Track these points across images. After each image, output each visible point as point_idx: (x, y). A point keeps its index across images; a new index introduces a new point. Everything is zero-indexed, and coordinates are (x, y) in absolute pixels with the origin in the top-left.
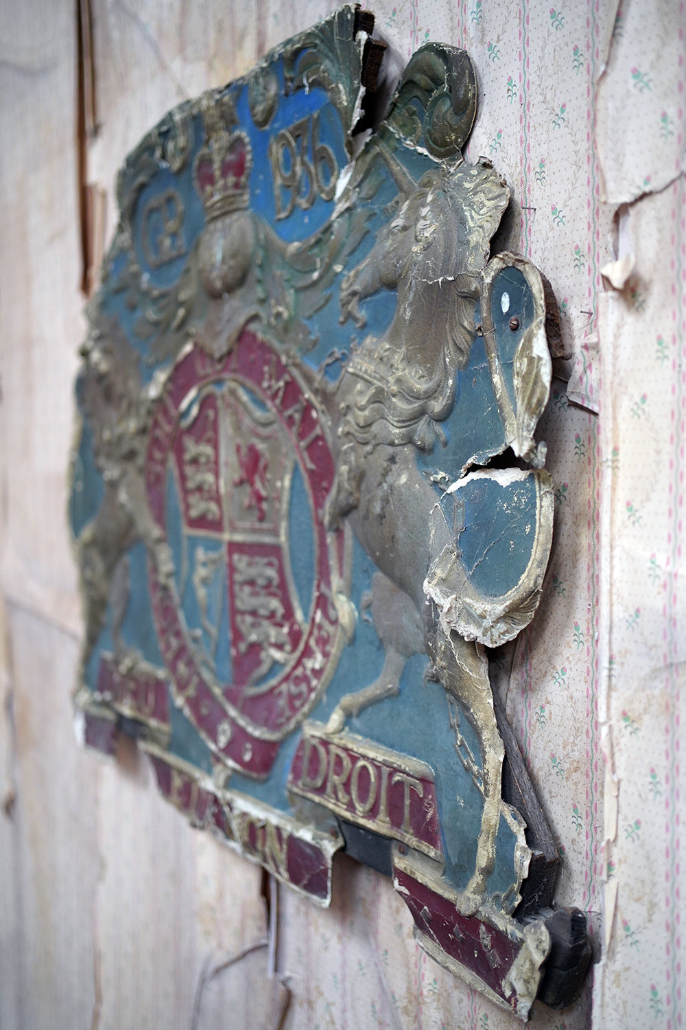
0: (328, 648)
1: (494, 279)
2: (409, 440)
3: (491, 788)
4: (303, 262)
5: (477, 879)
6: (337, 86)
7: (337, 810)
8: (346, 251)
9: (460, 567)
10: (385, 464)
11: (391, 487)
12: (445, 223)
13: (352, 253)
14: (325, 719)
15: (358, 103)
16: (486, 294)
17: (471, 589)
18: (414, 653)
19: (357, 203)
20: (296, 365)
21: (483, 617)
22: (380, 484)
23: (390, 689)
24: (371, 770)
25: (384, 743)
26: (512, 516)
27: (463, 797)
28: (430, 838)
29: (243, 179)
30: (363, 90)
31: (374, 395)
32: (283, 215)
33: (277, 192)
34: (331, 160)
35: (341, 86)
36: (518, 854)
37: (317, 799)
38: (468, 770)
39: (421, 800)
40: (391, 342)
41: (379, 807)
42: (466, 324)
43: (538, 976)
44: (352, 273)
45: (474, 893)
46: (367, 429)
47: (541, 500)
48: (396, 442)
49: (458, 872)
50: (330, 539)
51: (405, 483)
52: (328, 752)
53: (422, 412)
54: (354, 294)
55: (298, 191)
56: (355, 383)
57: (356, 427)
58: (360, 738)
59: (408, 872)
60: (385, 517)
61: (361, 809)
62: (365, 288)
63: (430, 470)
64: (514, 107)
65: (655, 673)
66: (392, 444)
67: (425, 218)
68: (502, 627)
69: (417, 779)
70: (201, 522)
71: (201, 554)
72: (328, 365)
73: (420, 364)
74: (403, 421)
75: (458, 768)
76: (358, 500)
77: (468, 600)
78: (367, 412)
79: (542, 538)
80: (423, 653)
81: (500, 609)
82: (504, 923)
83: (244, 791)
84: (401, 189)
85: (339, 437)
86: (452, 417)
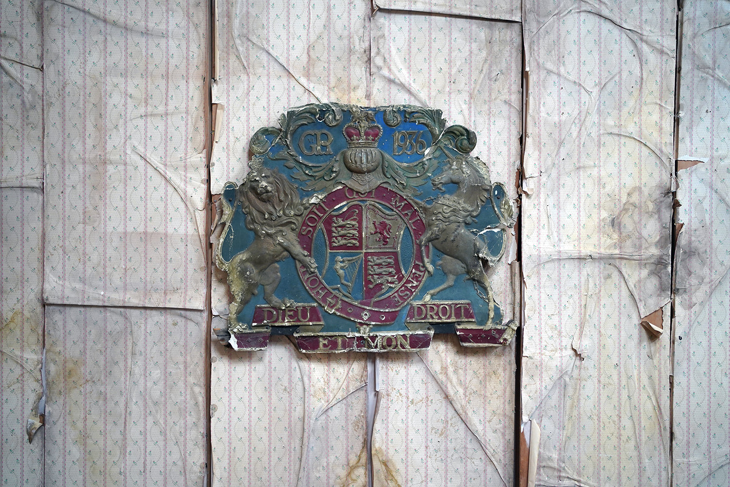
2: (464, 222)
3: (491, 300)
5: (490, 320)
10: (455, 228)
11: (458, 233)
12: (472, 171)
17: (491, 255)
22: (453, 233)
23: (450, 285)
31: (452, 210)
40: (457, 197)
42: (485, 196)
44: (438, 177)
45: (490, 324)
46: (447, 219)
48: (460, 222)
49: (483, 322)
50: (423, 248)
51: (463, 232)
53: (469, 215)
54: (440, 183)
56: (442, 207)
57: (443, 218)
60: (454, 241)
62: (445, 182)
64: (486, 148)
65: (535, 267)
66: (458, 223)
67: (464, 168)
70: (342, 247)
71: (340, 258)
74: (464, 217)
76: (440, 237)
78: (448, 214)
83: (380, 330)
84: (450, 158)
85: (432, 220)
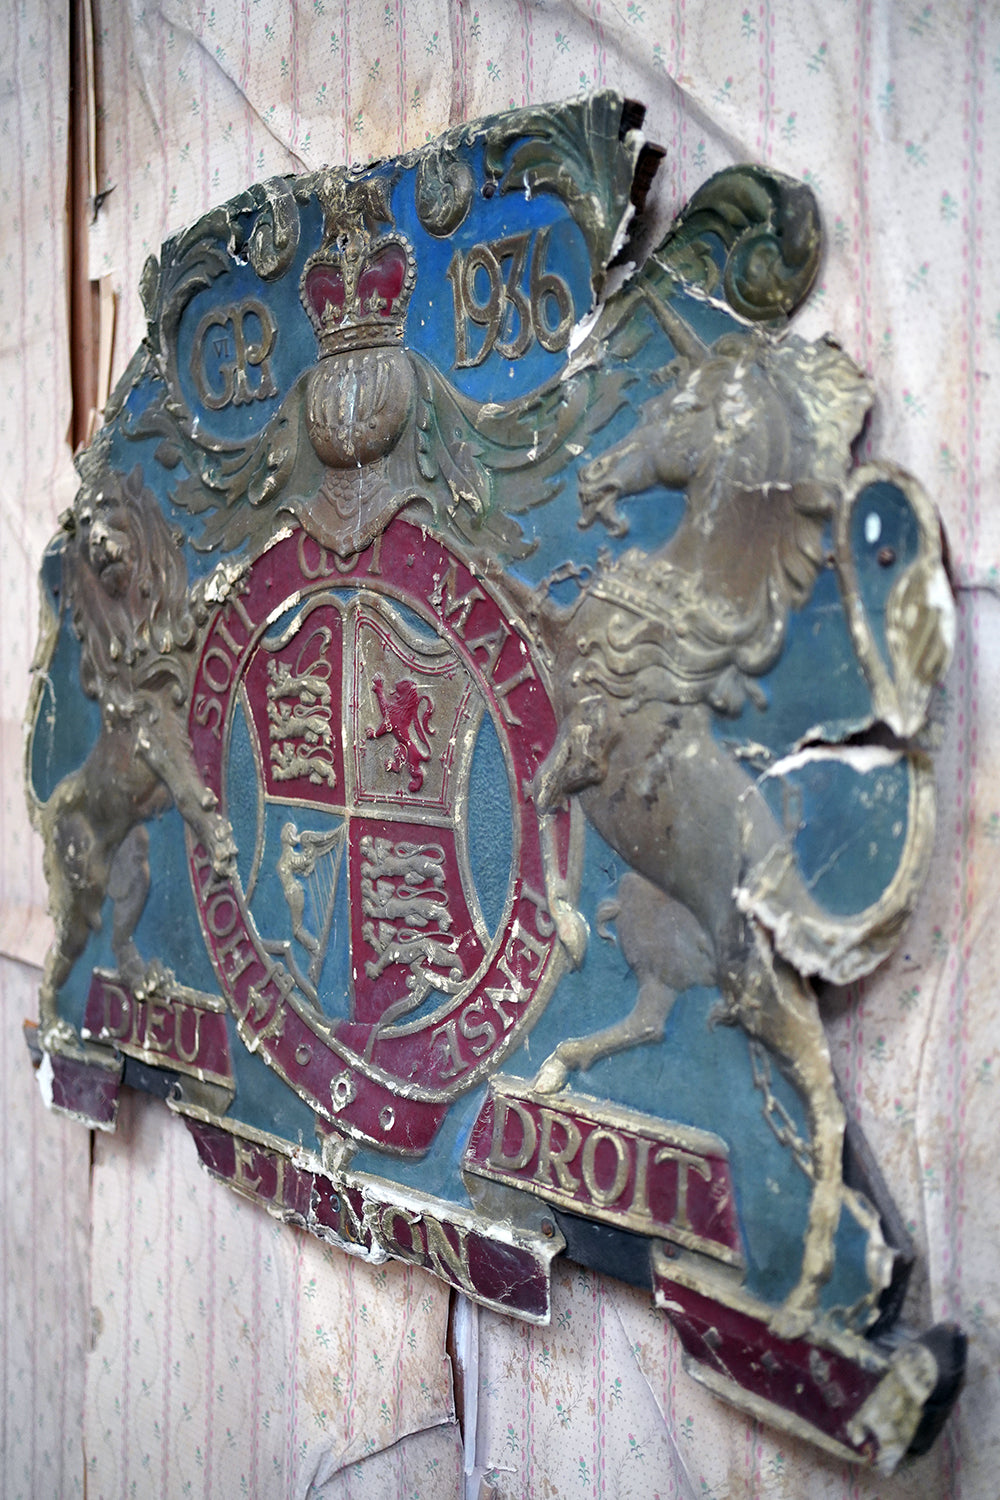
0: (534, 974)
1: (860, 496)
2: (703, 698)
3: (826, 1170)
4: (506, 433)
6: (588, 199)
7: (558, 1199)
8: (588, 426)
9: (797, 876)
10: (661, 729)
11: (671, 761)
12: (768, 410)
13: (597, 430)
14: (531, 1071)
15: (623, 226)
16: (845, 514)
17: (812, 905)
18: (692, 986)
19: (606, 361)
20: (495, 578)
21: (830, 943)
22: (651, 755)
23: (648, 1034)
24: (618, 1144)
25: (636, 1107)
26: (874, 812)
27: (778, 1180)
28: (724, 1236)
29: (396, 303)
30: (631, 210)
31: (645, 633)
32: (468, 362)
33: (460, 328)
34: (563, 295)
35: (595, 200)
36: (873, 1256)
37: (520, 1184)
38: (785, 1144)
39: (708, 1185)
40: (674, 562)
41: (632, 1195)
42: (809, 550)
43: (915, 1417)
44: (606, 460)
45: (804, 1307)
46: (628, 678)
47: (918, 789)
48: (683, 699)
49: (773, 1279)
50: (545, 823)
51: (695, 757)
52: (538, 1119)
53: (726, 662)
54: (609, 489)
55: (500, 333)
56: (609, 614)
57: (609, 674)
58: (593, 1099)
59: (684, 1282)
60: (656, 799)
61: (601, 1198)
62: (628, 484)
63: (734, 740)
66: (675, 702)
67: (733, 399)
68: (856, 957)
69: (701, 1156)
70: (297, 785)
72: (555, 583)
73: (726, 596)
74: (697, 672)
75: (768, 1141)
76: (605, 775)
77: (808, 921)
78: (631, 655)
79: (918, 841)
80: (709, 986)
81: (856, 933)
82: (850, 1346)
84: (682, 351)
85: (574, 685)
86: (777, 671)
